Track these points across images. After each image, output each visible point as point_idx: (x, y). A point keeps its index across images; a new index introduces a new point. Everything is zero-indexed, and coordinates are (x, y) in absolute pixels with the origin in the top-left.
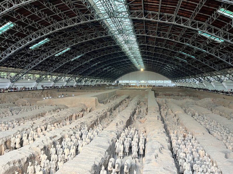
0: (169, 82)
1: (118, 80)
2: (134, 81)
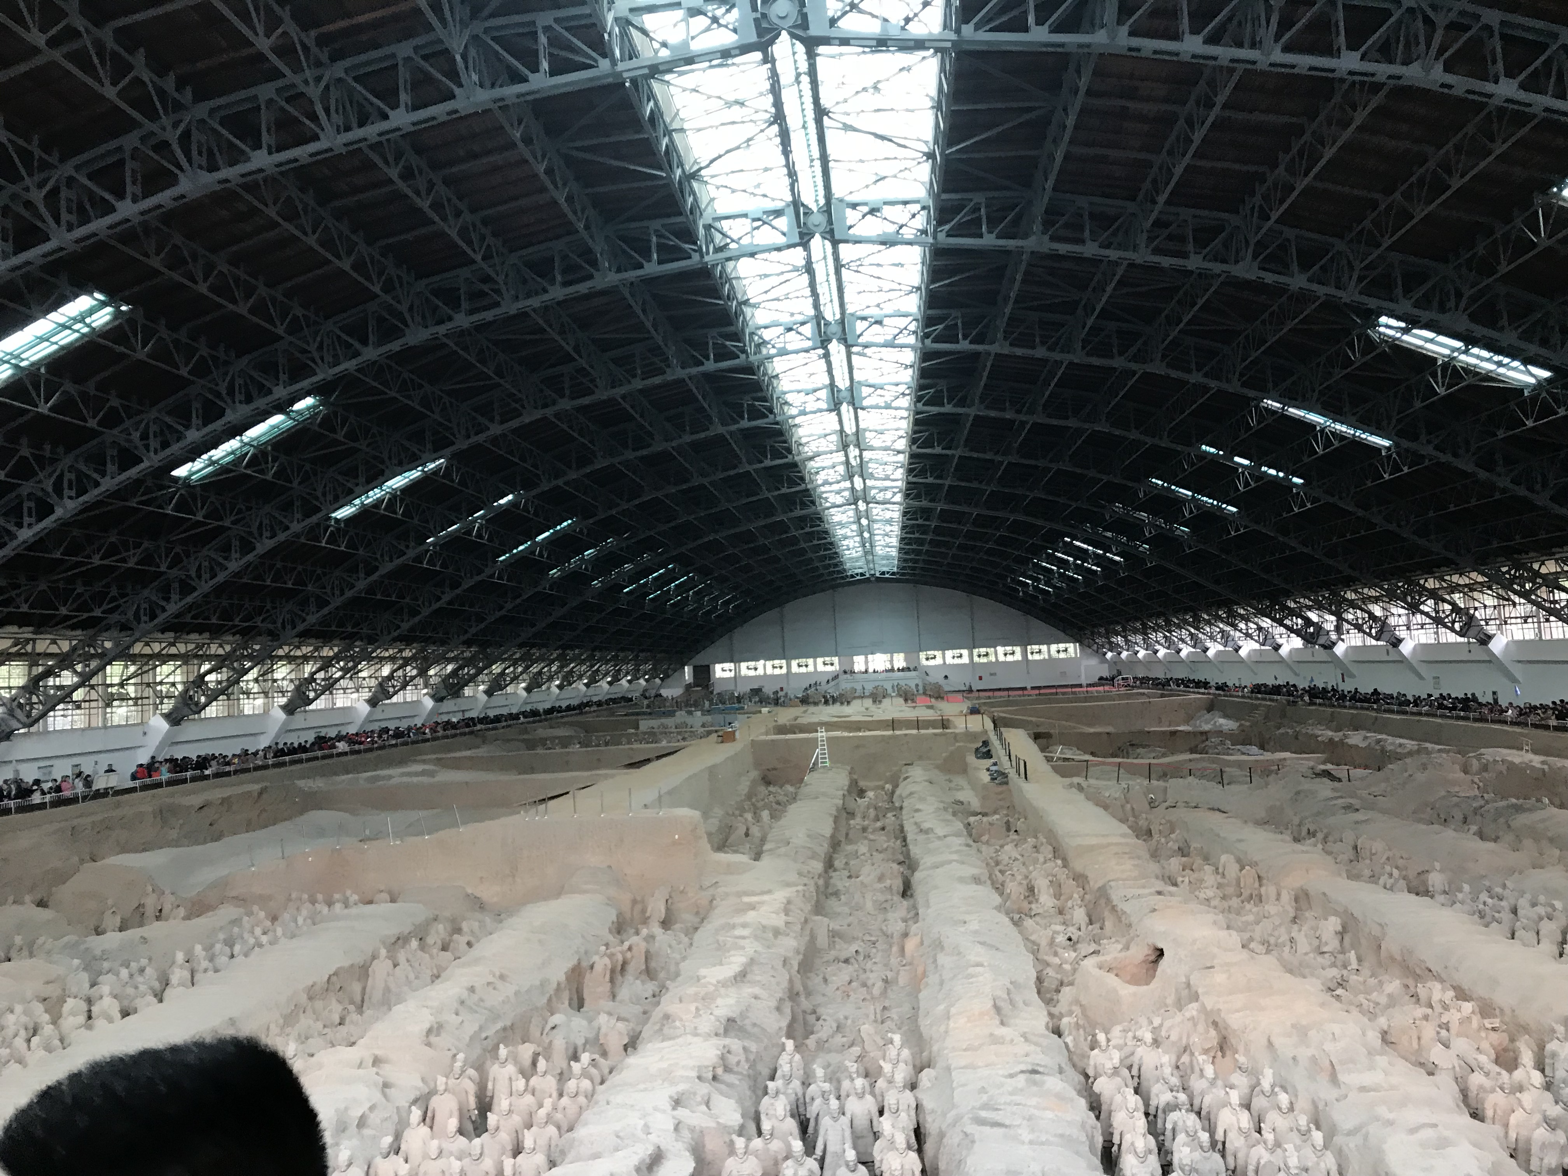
0: (1062, 655)
1: (700, 661)
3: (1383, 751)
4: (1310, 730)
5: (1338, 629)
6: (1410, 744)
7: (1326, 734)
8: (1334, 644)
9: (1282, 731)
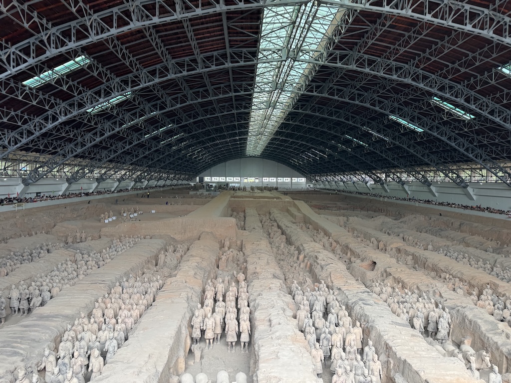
0: (301, 181)
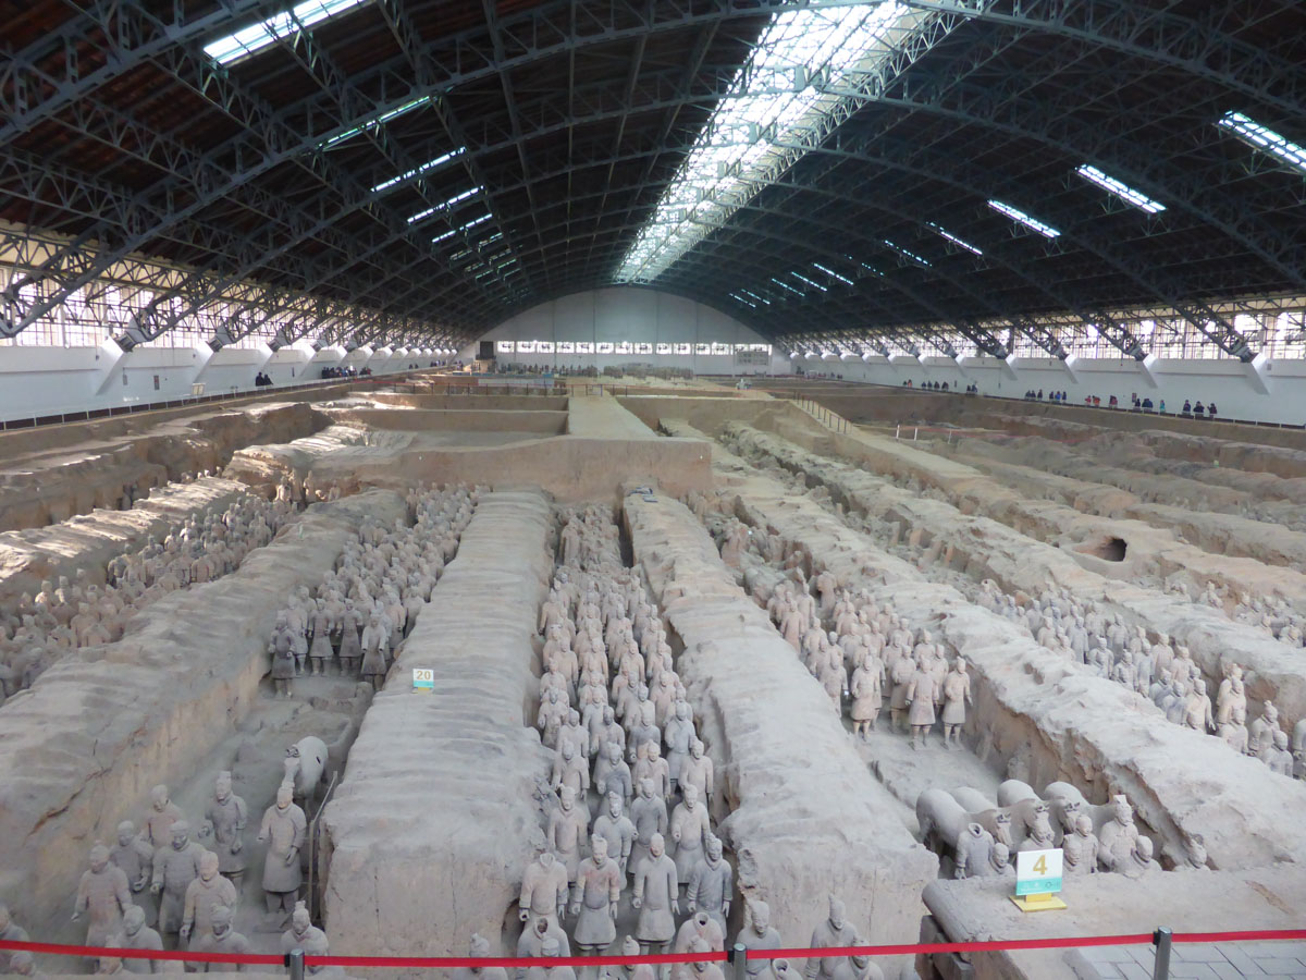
1: (486, 337)
2: (578, 344)
3: (1060, 430)
4: (993, 415)
5: (1010, 345)
6: (1083, 427)
7: (1007, 418)
8: (1007, 355)
9: (964, 414)
